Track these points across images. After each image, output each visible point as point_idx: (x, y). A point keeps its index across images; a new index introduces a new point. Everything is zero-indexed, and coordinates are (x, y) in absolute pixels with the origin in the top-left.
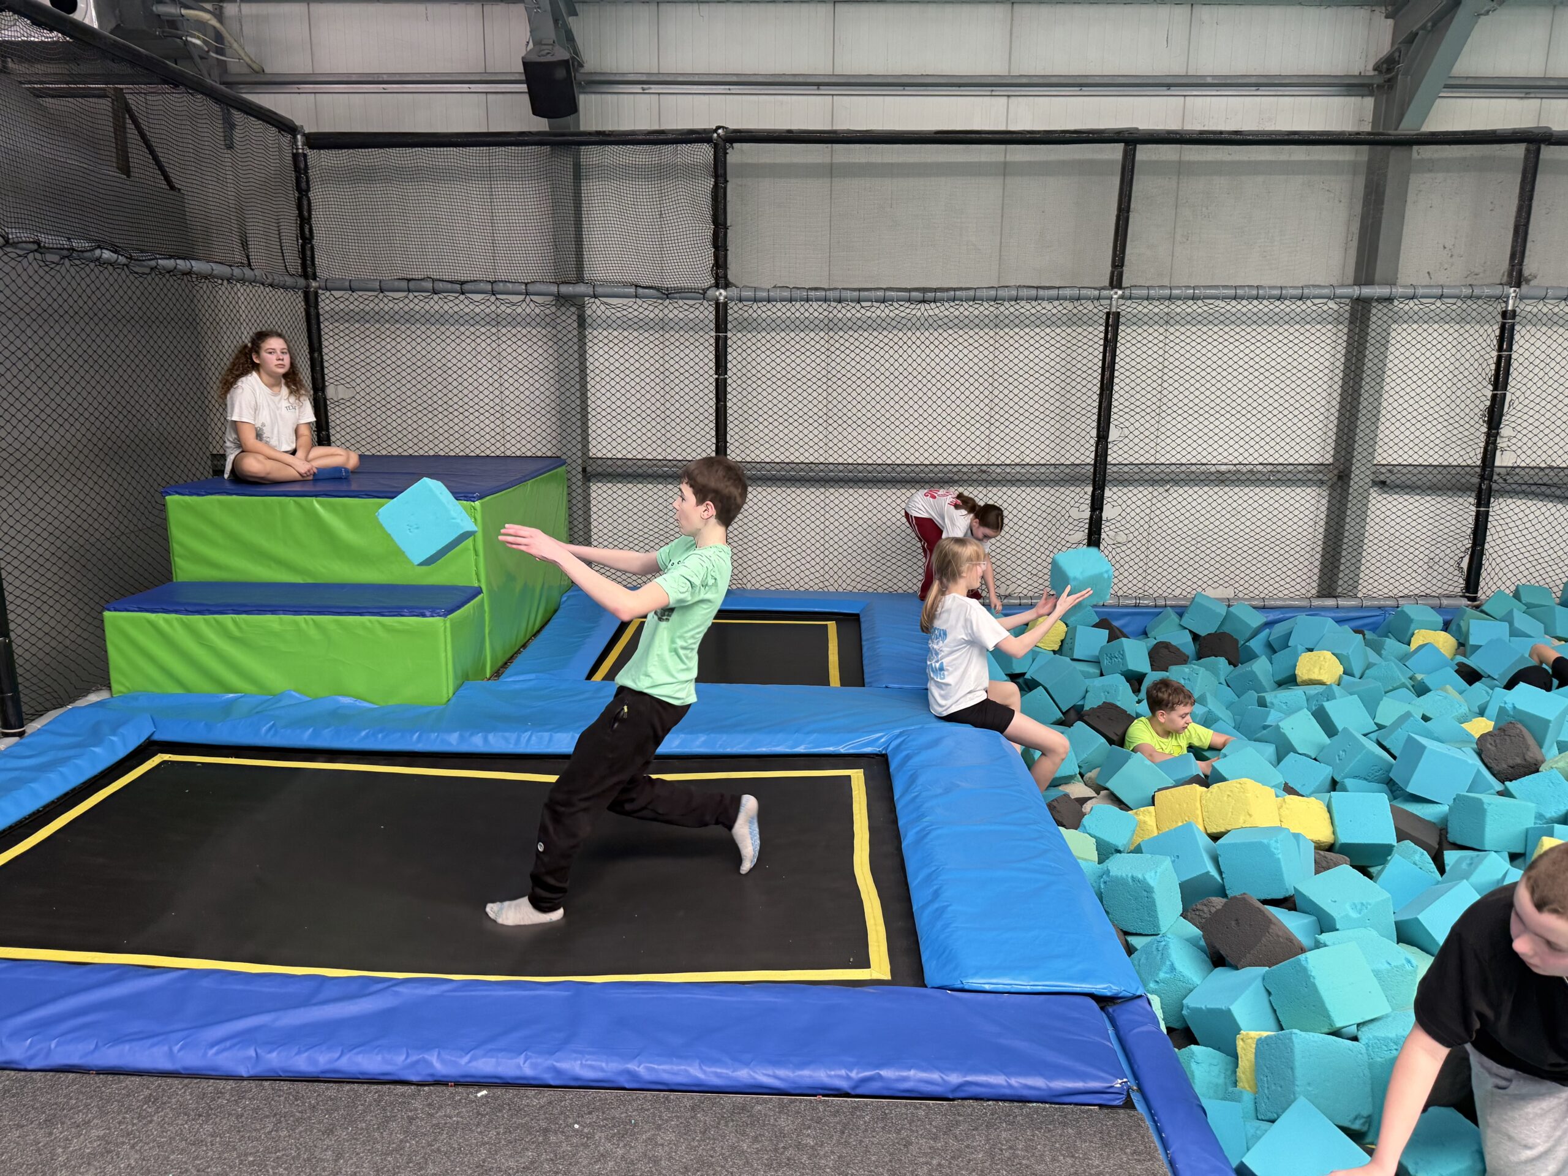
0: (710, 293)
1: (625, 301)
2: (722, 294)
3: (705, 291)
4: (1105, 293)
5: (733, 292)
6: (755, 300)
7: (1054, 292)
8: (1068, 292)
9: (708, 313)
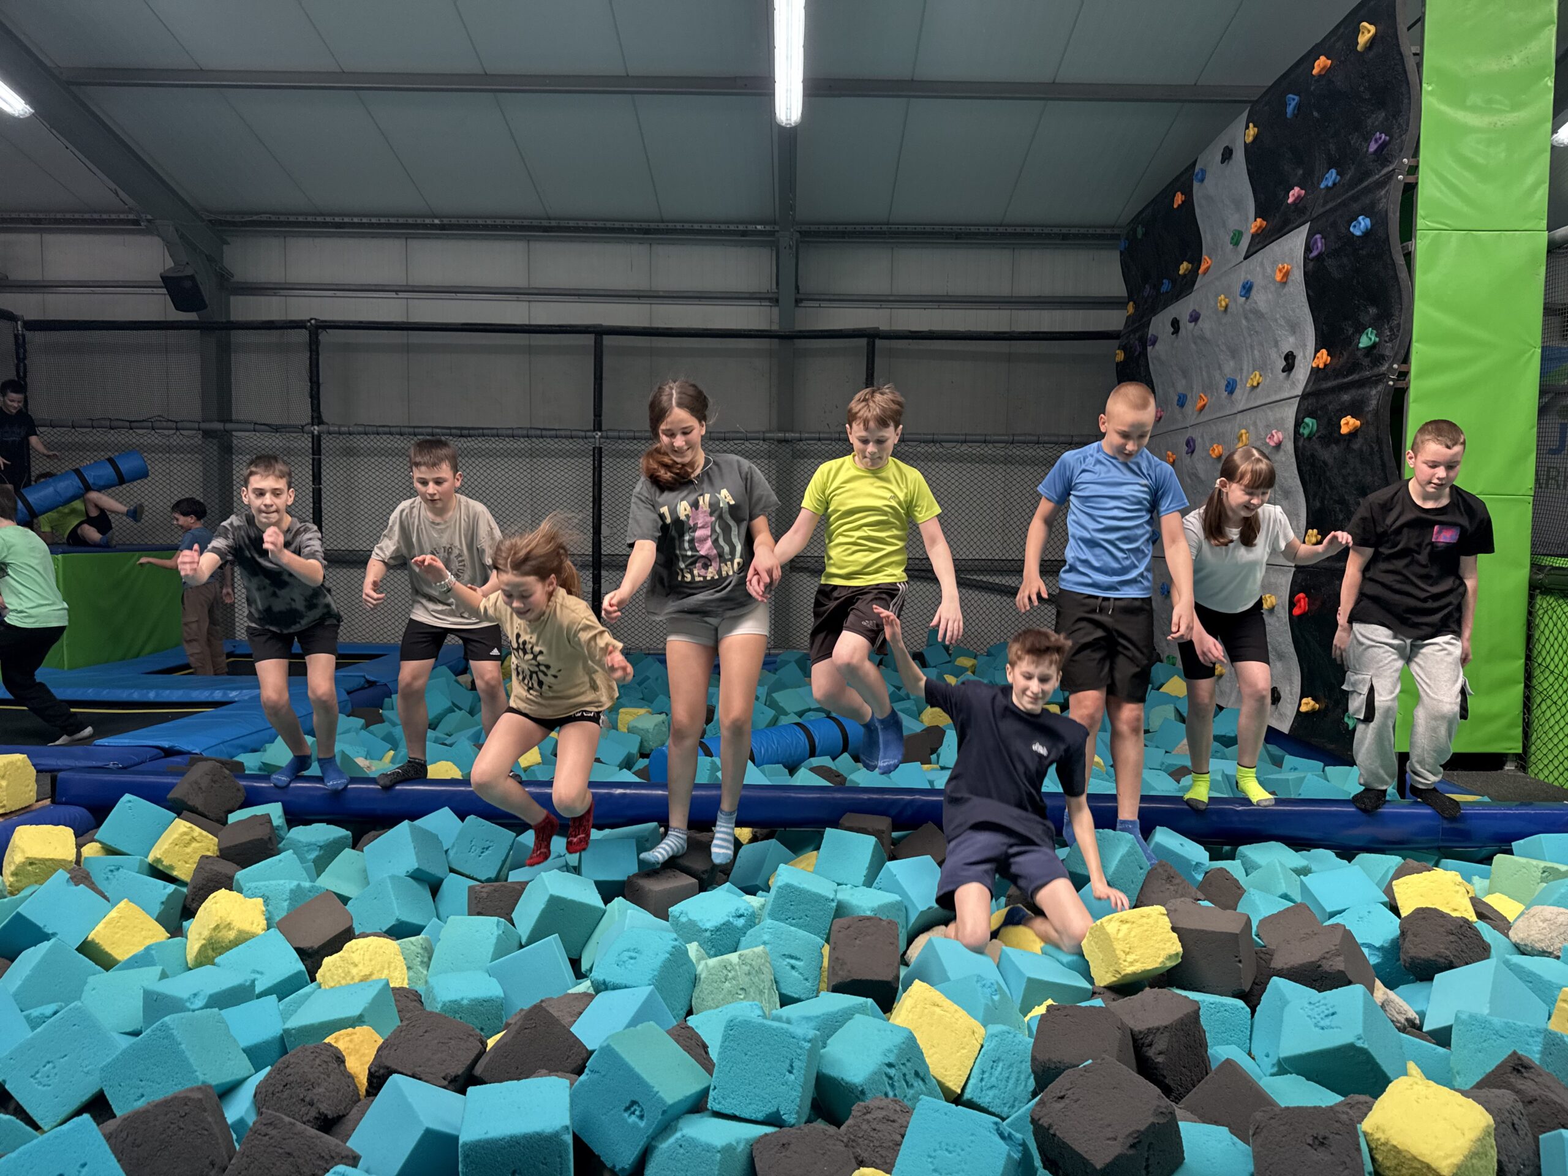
0: (306, 428)
1: (247, 434)
2: (316, 429)
3: (303, 427)
4: (589, 434)
5: (323, 428)
6: (340, 433)
7: (553, 433)
8: (562, 433)
9: (306, 443)
